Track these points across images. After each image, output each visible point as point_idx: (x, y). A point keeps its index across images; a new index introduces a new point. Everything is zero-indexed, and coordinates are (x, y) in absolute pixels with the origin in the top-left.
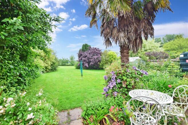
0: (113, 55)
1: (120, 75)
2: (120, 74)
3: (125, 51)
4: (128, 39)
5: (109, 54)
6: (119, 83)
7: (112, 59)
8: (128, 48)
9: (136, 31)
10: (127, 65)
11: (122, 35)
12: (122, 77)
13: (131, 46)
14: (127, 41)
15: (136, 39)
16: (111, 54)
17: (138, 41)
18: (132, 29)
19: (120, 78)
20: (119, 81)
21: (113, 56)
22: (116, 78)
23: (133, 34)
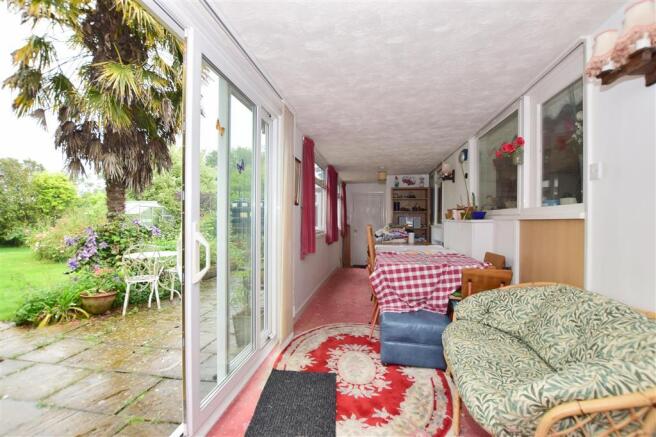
0: (57, 188)
1: (107, 234)
2: (106, 231)
3: (117, 189)
4: (125, 168)
5: (41, 181)
6: (104, 250)
7: (54, 204)
8: (124, 185)
9: (140, 157)
10: (121, 216)
11: (112, 158)
12: (110, 237)
13: (130, 181)
14: (121, 172)
15: (140, 171)
16: (51, 182)
17: (144, 174)
18: (133, 153)
19: (106, 241)
20: (103, 245)
21: (61, 193)
22: (97, 241)
23: (133, 163)
